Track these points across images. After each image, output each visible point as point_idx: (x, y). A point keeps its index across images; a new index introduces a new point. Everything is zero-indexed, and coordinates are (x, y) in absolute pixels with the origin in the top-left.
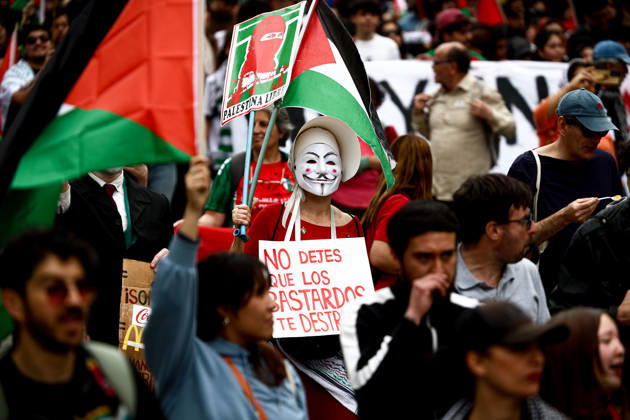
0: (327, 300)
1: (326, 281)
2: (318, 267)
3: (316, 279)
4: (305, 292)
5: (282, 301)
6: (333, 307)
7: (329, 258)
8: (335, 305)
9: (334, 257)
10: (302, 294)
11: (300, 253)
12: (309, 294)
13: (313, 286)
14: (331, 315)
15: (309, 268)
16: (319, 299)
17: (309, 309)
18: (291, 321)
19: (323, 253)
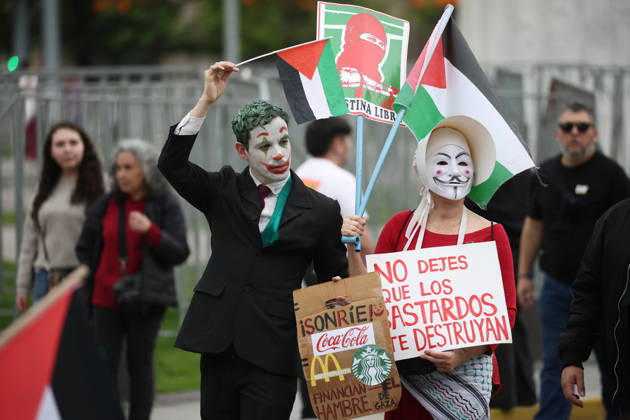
0: (447, 311)
1: (448, 290)
2: (439, 276)
3: (436, 289)
4: (421, 304)
5: (394, 317)
6: (454, 318)
7: (453, 266)
8: (456, 315)
9: (459, 264)
10: (419, 307)
11: (419, 262)
12: (427, 307)
13: (433, 297)
14: (451, 327)
15: (428, 278)
16: (438, 311)
17: (425, 322)
18: (403, 339)
19: (446, 261)
